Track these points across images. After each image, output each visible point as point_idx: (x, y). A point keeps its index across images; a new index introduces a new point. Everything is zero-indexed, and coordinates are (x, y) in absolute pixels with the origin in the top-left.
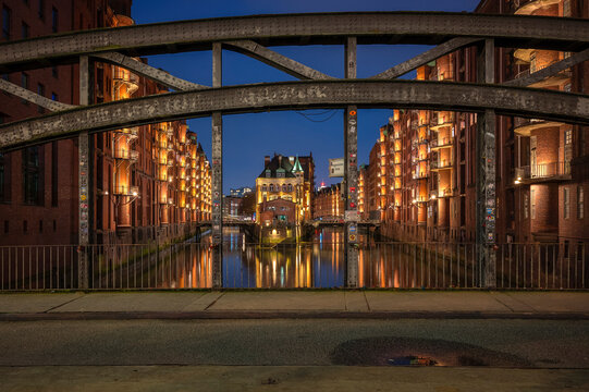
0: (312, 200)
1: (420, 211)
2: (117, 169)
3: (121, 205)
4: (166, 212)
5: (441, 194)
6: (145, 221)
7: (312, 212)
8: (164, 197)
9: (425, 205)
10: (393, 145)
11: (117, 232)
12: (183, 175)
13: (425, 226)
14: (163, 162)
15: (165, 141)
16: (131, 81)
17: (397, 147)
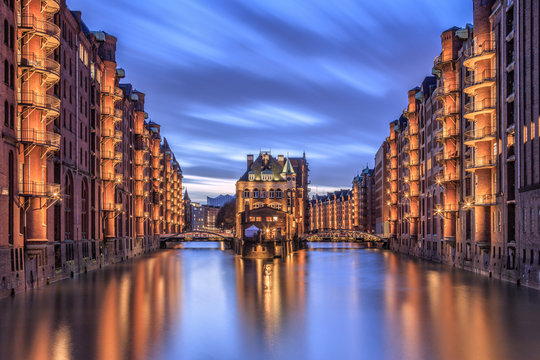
0: (306, 209)
1: (447, 224)
2: (26, 159)
3: (32, 209)
4: (112, 222)
5: (480, 200)
6: (78, 234)
7: (307, 224)
8: (109, 201)
9: (454, 215)
10: (407, 141)
11: (26, 249)
12: (140, 174)
13: (453, 243)
14: (107, 155)
15: (111, 128)
16: (49, 33)
17: (413, 144)
